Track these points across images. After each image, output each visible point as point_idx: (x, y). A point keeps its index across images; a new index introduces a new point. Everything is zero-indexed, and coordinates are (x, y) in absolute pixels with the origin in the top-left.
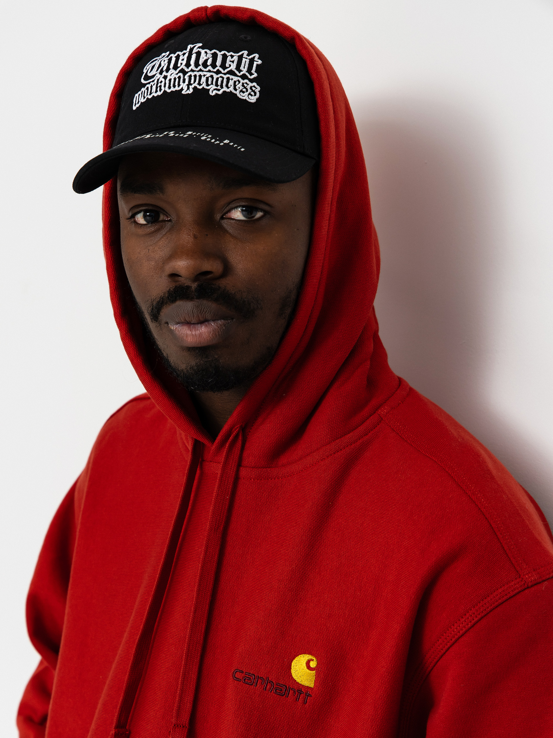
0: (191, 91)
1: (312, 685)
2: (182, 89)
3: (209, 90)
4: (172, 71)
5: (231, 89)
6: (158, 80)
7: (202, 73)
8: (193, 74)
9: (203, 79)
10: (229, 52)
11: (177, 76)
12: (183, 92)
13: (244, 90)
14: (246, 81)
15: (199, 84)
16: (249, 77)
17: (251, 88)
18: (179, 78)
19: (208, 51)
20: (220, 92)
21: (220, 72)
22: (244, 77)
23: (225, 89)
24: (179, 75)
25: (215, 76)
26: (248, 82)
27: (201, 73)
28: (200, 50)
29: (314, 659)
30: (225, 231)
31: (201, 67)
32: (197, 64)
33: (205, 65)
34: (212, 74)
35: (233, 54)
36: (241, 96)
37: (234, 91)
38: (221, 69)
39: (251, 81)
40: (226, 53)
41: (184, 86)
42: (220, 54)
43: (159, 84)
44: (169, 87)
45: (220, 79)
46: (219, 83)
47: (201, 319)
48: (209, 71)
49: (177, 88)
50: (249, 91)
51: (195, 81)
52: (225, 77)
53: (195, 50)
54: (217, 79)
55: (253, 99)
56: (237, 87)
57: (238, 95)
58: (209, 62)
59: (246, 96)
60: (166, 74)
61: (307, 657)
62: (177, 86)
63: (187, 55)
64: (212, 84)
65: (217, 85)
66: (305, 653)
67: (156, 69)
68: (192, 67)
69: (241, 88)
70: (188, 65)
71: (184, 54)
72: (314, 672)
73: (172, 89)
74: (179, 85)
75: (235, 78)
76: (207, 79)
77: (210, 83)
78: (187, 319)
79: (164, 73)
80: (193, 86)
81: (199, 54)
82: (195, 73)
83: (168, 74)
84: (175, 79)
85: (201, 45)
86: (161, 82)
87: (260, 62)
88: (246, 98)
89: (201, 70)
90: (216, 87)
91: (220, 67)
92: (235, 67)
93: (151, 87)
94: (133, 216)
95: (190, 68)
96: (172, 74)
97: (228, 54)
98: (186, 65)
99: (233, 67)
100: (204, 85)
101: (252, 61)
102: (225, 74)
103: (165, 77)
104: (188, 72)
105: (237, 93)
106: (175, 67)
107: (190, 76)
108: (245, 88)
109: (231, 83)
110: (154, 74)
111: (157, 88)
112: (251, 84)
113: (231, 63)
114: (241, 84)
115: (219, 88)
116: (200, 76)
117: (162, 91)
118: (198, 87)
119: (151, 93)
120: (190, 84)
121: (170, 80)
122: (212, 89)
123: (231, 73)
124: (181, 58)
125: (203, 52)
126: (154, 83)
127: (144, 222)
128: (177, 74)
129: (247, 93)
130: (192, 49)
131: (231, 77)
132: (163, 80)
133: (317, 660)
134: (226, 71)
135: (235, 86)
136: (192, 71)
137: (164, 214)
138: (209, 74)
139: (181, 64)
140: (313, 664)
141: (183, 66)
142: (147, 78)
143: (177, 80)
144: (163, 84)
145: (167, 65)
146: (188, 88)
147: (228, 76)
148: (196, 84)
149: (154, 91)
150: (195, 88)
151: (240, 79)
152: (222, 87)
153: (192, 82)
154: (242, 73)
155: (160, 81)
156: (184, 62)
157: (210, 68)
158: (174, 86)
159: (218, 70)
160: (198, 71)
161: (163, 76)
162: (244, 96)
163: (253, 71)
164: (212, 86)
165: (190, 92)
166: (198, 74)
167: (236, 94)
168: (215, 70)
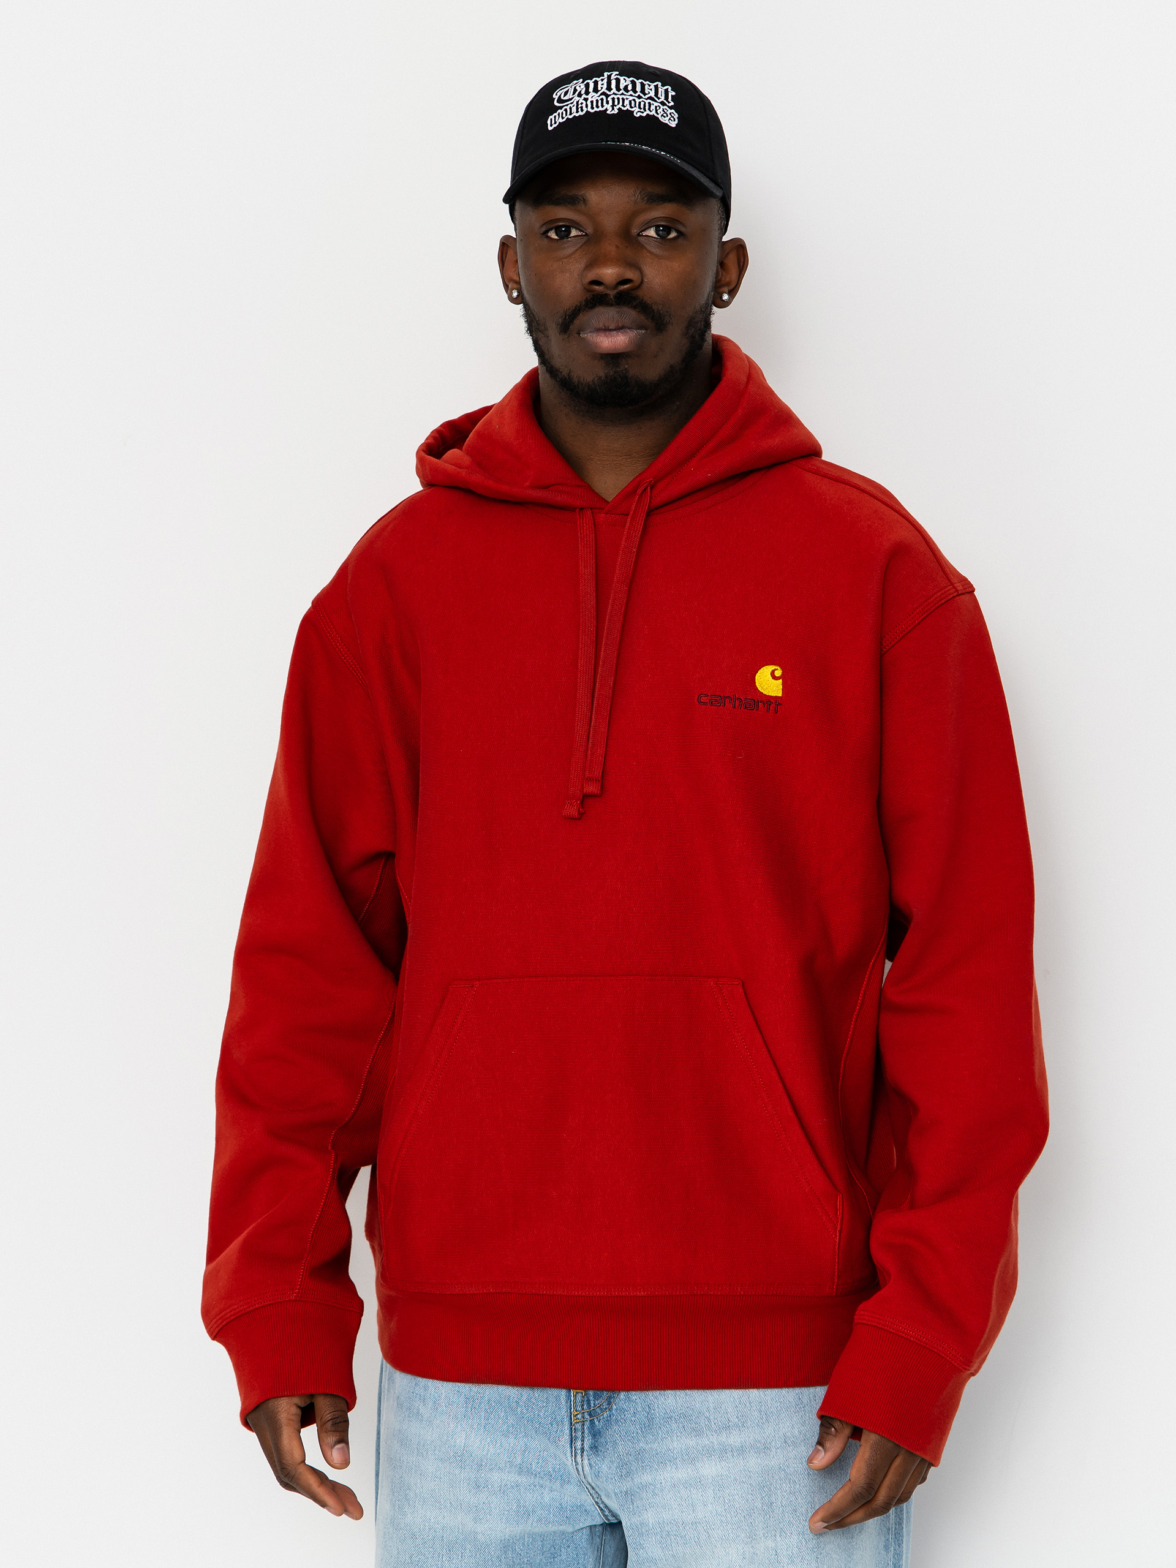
0: (616, 111)
1: (780, 695)
2: (606, 110)
3: (633, 112)
4: (592, 94)
5: (654, 113)
6: (578, 102)
7: (625, 97)
8: (616, 97)
9: (627, 102)
10: (646, 81)
11: (599, 98)
12: (608, 112)
13: (665, 115)
14: (665, 107)
15: (623, 105)
16: (668, 104)
17: (670, 114)
18: (602, 99)
19: (626, 78)
20: (644, 115)
21: (642, 97)
22: (663, 103)
23: (648, 112)
24: (601, 97)
25: (638, 101)
26: (668, 109)
27: (623, 96)
28: (618, 77)
29: (778, 668)
30: (643, 247)
31: (622, 91)
32: (618, 89)
33: (626, 88)
34: (634, 98)
35: (649, 83)
36: (662, 120)
37: (656, 115)
38: (641, 95)
39: (671, 108)
40: (643, 81)
41: (609, 107)
42: (638, 82)
43: (580, 106)
44: (592, 108)
45: (642, 103)
46: (642, 106)
47: (620, 325)
48: (631, 95)
49: (600, 109)
50: (669, 116)
51: (619, 103)
52: (647, 101)
53: (613, 77)
54: (640, 103)
55: (673, 124)
56: (658, 112)
57: (660, 119)
58: (630, 87)
59: (667, 120)
60: (586, 97)
61: (771, 668)
62: (600, 107)
63: (606, 80)
64: (635, 106)
65: (640, 108)
66: (767, 664)
67: (572, 93)
68: (614, 90)
69: (662, 113)
70: (609, 88)
71: (602, 80)
72: (781, 681)
73: (596, 109)
74: (602, 106)
75: (656, 104)
76: (630, 102)
77: (633, 105)
78: (606, 325)
79: (584, 96)
80: (618, 107)
81: (618, 81)
82: (618, 96)
83: (589, 97)
84: (597, 101)
85: (617, 73)
86: (582, 103)
87: (674, 93)
88: (667, 122)
89: (622, 94)
90: (639, 110)
91: (640, 92)
92: (654, 94)
93: (571, 108)
94: (547, 231)
95: (612, 92)
96: (593, 97)
97: (645, 83)
98: (607, 89)
99: (652, 94)
100: (628, 107)
101: (666, 91)
102: (646, 99)
103: (586, 100)
104: (610, 95)
105: (659, 116)
106: (596, 90)
107: (613, 99)
108: (666, 113)
109: (653, 107)
110: (570, 97)
111: (577, 109)
112: (670, 111)
113: (650, 91)
114: (661, 109)
115: (642, 110)
116: (623, 99)
117: (584, 112)
118: (623, 108)
119: (571, 114)
120: (613, 106)
121: (592, 102)
122: (636, 111)
123: (651, 98)
124: (600, 83)
125: (622, 78)
126: (573, 105)
127: (556, 237)
128: (599, 96)
129: (668, 118)
130: (609, 77)
131: (652, 102)
132: (584, 102)
133: (782, 668)
134: (647, 96)
135: (656, 111)
136: (614, 94)
137: (576, 228)
138: (631, 98)
139: (602, 88)
140: (778, 673)
141: (604, 90)
142: (560, 100)
143: (600, 102)
144: (584, 105)
145: (584, 89)
146: (613, 109)
147: (649, 101)
148: (620, 105)
149: (575, 111)
150: (619, 109)
151: (660, 105)
152: (645, 110)
153: (616, 103)
154: (660, 100)
155: (579, 103)
156: (605, 86)
157: (631, 93)
158: (597, 107)
159: (639, 95)
160: (621, 95)
161: (583, 98)
162: (665, 120)
163: (670, 99)
164: (635, 108)
165: (615, 113)
166: (621, 97)
167: (658, 118)
168: (637, 95)
